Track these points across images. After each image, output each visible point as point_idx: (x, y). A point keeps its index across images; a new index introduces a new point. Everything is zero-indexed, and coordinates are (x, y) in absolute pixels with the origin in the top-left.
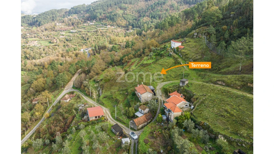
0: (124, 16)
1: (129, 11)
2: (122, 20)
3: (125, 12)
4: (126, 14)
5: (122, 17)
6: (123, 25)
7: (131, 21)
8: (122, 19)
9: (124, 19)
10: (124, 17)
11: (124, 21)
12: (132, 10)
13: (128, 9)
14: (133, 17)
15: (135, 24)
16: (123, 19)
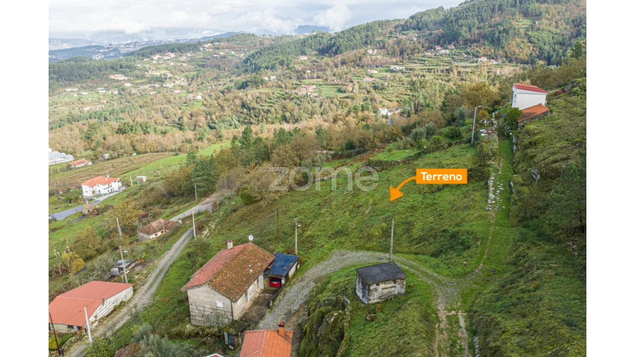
0: (530, 33)
1: (547, 22)
2: (522, 46)
3: (537, 23)
4: (538, 29)
5: (524, 36)
6: (522, 56)
7: (547, 48)
8: (523, 42)
9: (530, 42)
10: (529, 38)
11: (529, 47)
12: (558, 17)
13: (547, 15)
14: (556, 36)
15: (555, 56)
16: (525, 41)
